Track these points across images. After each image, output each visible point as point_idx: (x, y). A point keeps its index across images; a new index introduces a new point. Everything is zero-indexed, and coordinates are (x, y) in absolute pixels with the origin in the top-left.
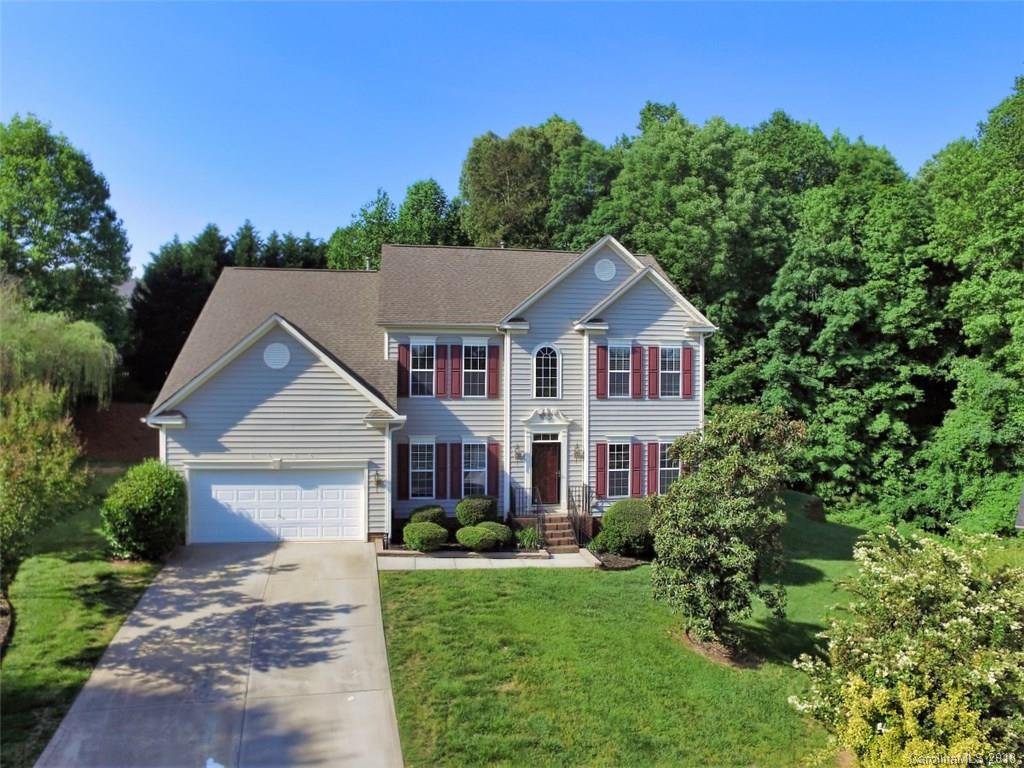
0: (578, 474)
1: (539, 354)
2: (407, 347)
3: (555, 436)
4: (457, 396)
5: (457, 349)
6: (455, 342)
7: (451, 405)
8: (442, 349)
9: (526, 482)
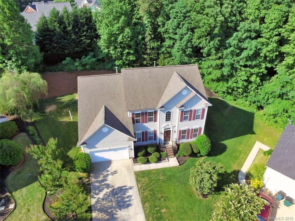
0: (174, 136)
1: (167, 113)
2: (134, 114)
3: (169, 129)
4: (146, 122)
5: (146, 113)
6: (146, 111)
7: (145, 124)
8: (142, 114)
9: (163, 138)
